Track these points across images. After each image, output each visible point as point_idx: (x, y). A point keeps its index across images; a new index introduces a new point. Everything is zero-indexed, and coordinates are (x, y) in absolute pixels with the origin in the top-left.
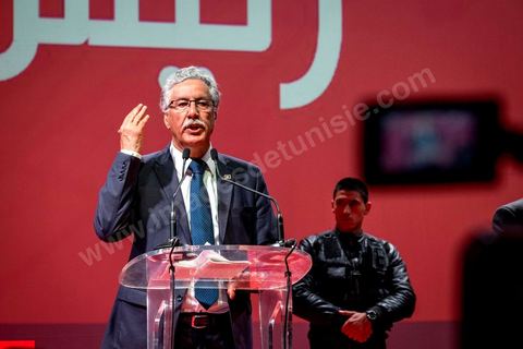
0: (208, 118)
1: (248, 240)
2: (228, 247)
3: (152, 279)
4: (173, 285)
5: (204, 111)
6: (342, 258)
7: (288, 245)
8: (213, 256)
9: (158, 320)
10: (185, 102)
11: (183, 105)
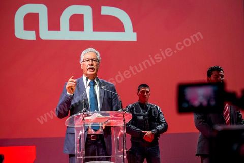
0: (96, 66)
1: (110, 109)
2: (103, 112)
3: (76, 123)
4: (84, 125)
5: (95, 63)
6: (142, 113)
7: (124, 111)
8: (98, 115)
9: (79, 138)
11: (88, 61)
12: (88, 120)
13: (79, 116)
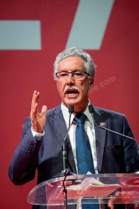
3: (50, 199)
4: (66, 202)
5: (78, 80)
10: (65, 73)
11: (64, 75)
12: (74, 192)
13: (55, 184)
